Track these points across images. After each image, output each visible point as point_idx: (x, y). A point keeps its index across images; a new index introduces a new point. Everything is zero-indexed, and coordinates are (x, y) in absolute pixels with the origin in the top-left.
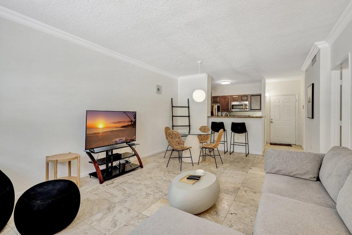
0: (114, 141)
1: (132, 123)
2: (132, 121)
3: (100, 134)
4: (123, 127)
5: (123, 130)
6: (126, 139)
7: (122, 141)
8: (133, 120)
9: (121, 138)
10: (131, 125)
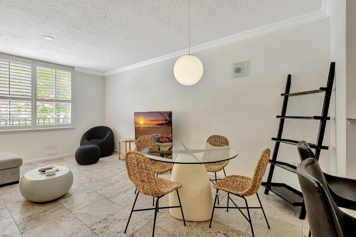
1: (167, 122)
2: (166, 120)
3: (141, 129)
5: (158, 127)
6: (162, 136)
7: (158, 137)
8: (168, 119)
9: (157, 134)
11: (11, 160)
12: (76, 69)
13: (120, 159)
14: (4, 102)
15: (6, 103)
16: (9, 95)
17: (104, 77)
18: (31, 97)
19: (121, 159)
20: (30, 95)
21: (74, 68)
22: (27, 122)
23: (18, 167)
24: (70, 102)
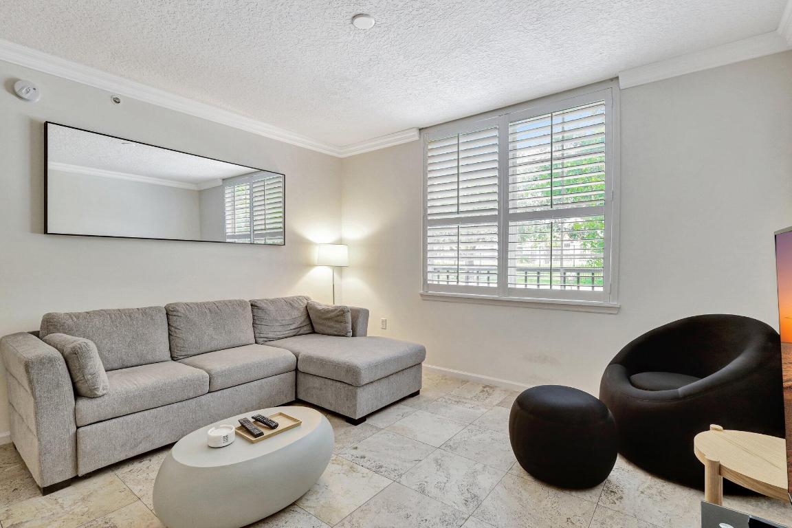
12: (625, 82)
16: (458, 213)
18: (496, 213)
20: (495, 205)
21: (618, 78)
24: (599, 214)
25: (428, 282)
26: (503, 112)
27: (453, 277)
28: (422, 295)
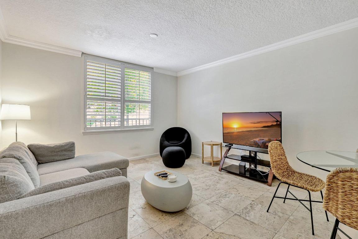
0: (252, 140)
1: (278, 123)
2: (277, 121)
3: (235, 134)
4: (264, 127)
5: (266, 130)
7: (263, 141)
10: (277, 125)
11: (121, 160)
12: (155, 70)
13: (203, 163)
14: (100, 104)
15: (102, 104)
16: (105, 96)
17: (177, 77)
18: (120, 99)
19: (205, 164)
20: (120, 96)
21: (153, 68)
22: (116, 123)
23: (126, 168)
24: (150, 103)
25: (87, 126)
26: (123, 63)
27: (104, 123)
28: (83, 133)
